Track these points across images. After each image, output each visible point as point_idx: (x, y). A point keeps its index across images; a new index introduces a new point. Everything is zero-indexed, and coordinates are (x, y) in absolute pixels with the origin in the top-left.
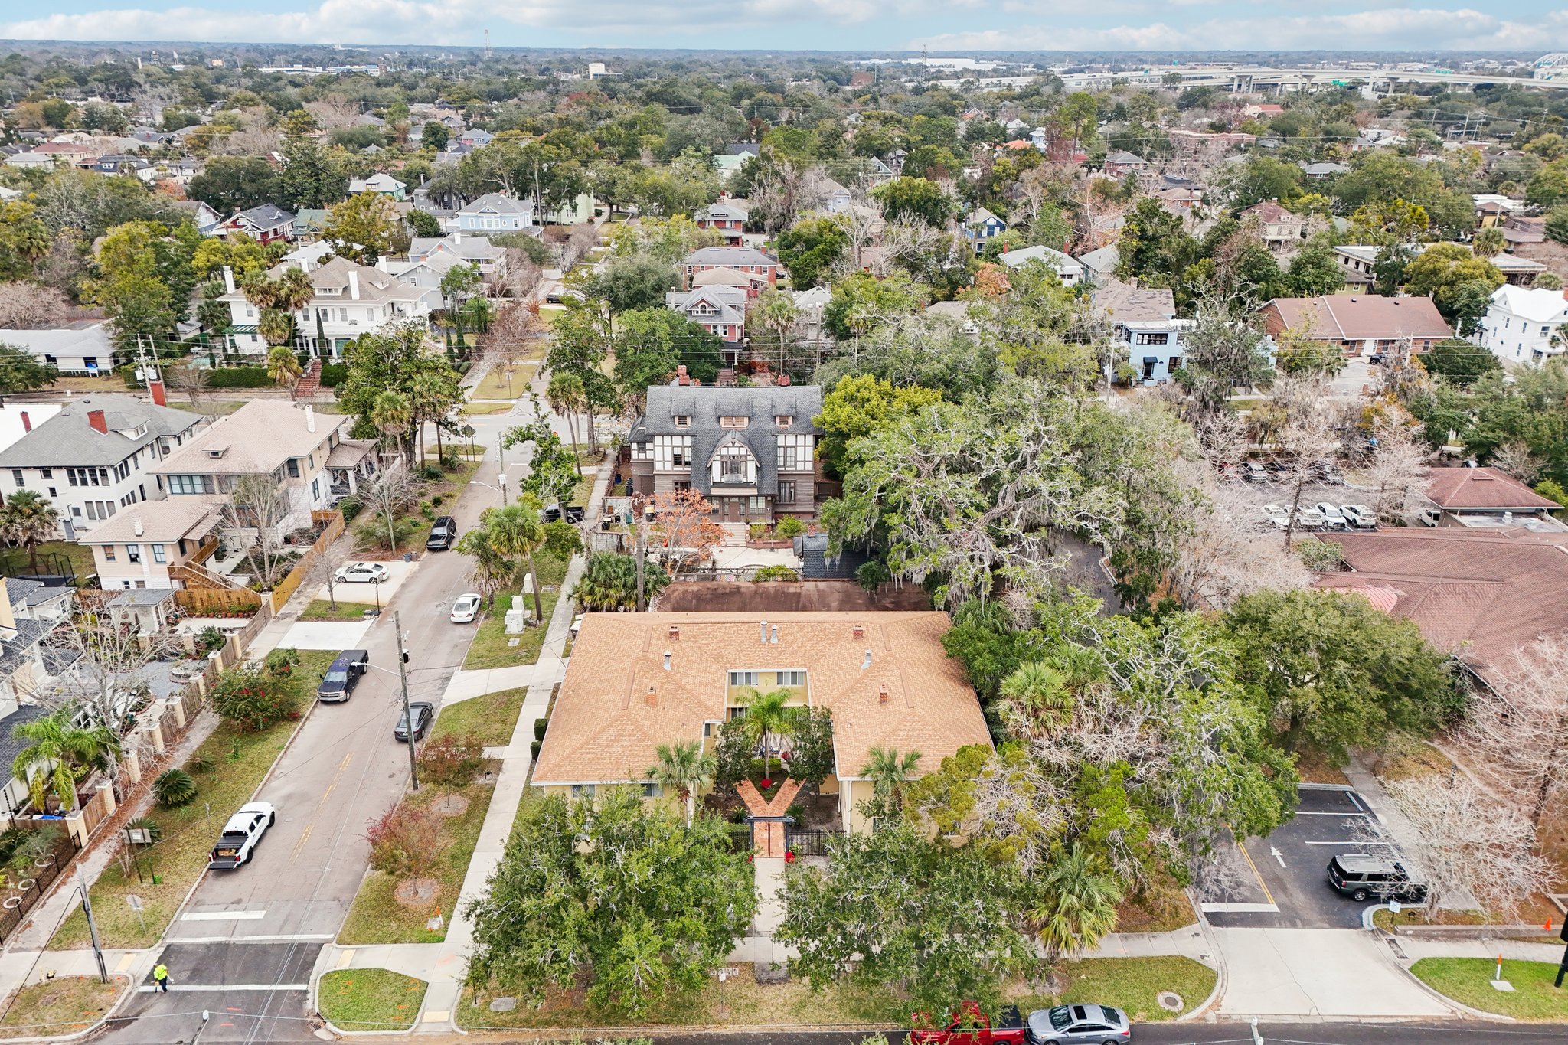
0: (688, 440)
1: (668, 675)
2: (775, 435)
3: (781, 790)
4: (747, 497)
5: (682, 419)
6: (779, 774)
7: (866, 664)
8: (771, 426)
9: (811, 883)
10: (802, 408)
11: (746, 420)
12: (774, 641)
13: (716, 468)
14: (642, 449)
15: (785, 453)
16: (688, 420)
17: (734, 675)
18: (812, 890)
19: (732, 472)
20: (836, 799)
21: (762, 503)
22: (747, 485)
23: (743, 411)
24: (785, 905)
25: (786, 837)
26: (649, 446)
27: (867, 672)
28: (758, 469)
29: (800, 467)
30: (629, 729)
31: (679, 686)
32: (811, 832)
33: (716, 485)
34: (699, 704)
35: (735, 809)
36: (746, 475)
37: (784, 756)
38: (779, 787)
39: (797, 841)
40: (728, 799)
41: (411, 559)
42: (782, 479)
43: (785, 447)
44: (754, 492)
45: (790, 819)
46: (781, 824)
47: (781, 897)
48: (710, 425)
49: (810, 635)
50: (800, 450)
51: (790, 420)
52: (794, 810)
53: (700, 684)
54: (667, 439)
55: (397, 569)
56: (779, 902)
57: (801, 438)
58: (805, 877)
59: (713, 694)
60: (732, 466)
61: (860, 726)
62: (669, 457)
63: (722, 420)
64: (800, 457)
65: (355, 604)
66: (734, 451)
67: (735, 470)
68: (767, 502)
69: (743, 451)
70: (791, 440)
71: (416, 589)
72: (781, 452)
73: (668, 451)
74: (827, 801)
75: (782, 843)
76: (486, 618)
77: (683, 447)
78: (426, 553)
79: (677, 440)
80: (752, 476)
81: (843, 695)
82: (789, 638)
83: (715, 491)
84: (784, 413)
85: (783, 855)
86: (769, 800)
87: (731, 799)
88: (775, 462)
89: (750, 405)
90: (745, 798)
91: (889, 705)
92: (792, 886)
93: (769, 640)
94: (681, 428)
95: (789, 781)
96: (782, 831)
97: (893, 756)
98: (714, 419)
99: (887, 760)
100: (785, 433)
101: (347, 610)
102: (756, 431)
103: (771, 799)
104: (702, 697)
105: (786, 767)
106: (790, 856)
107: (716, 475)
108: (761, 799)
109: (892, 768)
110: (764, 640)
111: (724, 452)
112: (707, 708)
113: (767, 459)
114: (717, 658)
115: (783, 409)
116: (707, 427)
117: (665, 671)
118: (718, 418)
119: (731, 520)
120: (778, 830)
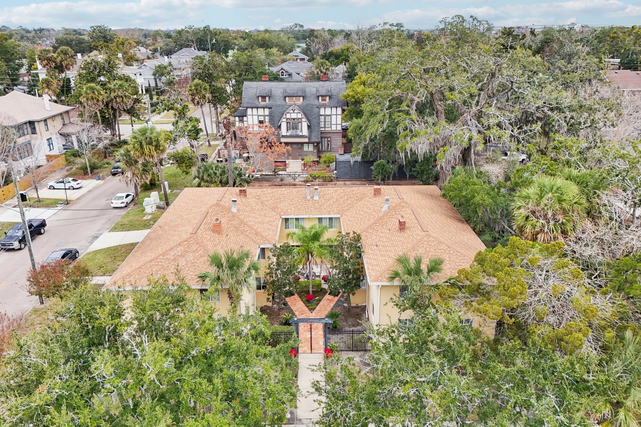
0: (267, 111)
1: (234, 215)
2: (319, 107)
3: (321, 303)
4: (302, 144)
5: (264, 98)
6: (321, 292)
7: (385, 207)
8: (316, 102)
9: (350, 375)
10: (334, 92)
11: (301, 98)
12: (316, 198)
13: (284, 126)
14: (241, 121)
15: (325, 119)
16: (267, 99)
17: (287, 220)
18: (353, 383)
19: (293, 129)
20: (363, 309)
21: (311, 148)
22: (302, 137)
23: (300, 94)
24: (323, 399)
25: (325, 337)
26: (245, 119)
27: (386, 214)
28: (309, 127)
29: (334, 128)
30: (194, 247)
31: (242, 222)
32: (346, 332)
33: (283, 136)
34: (257, 234)
35: (285, 315)
36: (301, 131)
37: (324, 278)
38: (320, 300)
39: (335, 340)
40: (280, 309)
41: (99, 179)
42: (324, 135)
43: (325, 116)
44: (306, 140)
45: (330, 321)
46: (321, 326)
47: (318, 390)
48: (280, 102)
49: (342, 195)
50: (334, 117)
51: (327, 98)
52: (332, 315)
53: (259, 222)
54: (255, 110)
55: (89, 184)
56: (316, 396)
57: (334, 110)
58: (344, 368)
59: (269, 229)
60: (293, 125)
61: (385, 246)
62: (256, 122)
63: (287, 99)
64: (334, 122)
65: (55, 199)
66: (294, 116)
67: (295, 128)
68: (314, 146)
69: (299, 116)
70: (328, 111)
71: (97, 192)
72: (322, 118)
73: (255, 118)
74: (358, 310)
75: (322, 342)
76: (134, 205)
77: (265, 116)
78: (111, 177)
79: (261, 111)
80: (305, 132)
81: (370, 227)
82: (327, 197)
83: (283, 140)
84: (324, 94)
85: (322, 351)
86: (312, 310)
87: (282, 309)
88: (319, 124)
89: (304, 91)
90: (293, 308)
91: (407, 231)
92: (330, 378)
93: (312, 197)
94: (263, 103)
95: (327, 296)
96: (321, 333)
97: (419, 262)
98: (282, 99)
99: (412, 265)
100: (325, 107)
101: (48, 202)
102: (308, 105)
103: (314, 309)
104: (259, 230)
105: (325, 286)
106: (328, 351)
107: (284, 131)
108: (306, 309)
109: (417, 272)
110: (309, 197)
111: (288, 116)
112: (262, 237)
113: (314, 122)
114: (273, 209)
115: (323, 93)
116: (279, 103)
117: (232, 213)
118: (285, 97)
119: (293, 159)
120: (319, 331)
